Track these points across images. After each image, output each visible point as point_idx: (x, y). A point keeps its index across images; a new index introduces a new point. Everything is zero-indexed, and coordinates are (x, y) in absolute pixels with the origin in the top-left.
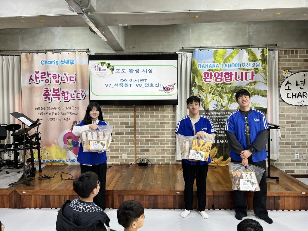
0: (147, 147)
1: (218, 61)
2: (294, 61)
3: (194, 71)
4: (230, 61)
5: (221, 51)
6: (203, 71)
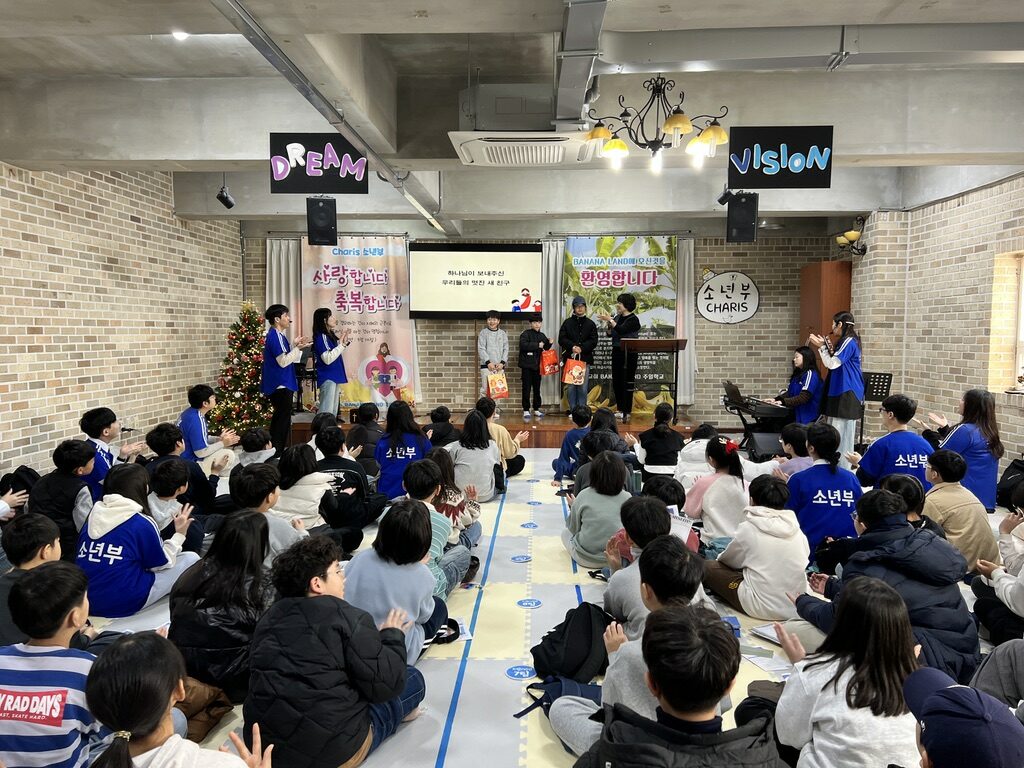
1: (603, 255)
2: (718, 255)
3: (568, 270)
4: (621, 255)
5: (607, 240)
6: (581, 269)
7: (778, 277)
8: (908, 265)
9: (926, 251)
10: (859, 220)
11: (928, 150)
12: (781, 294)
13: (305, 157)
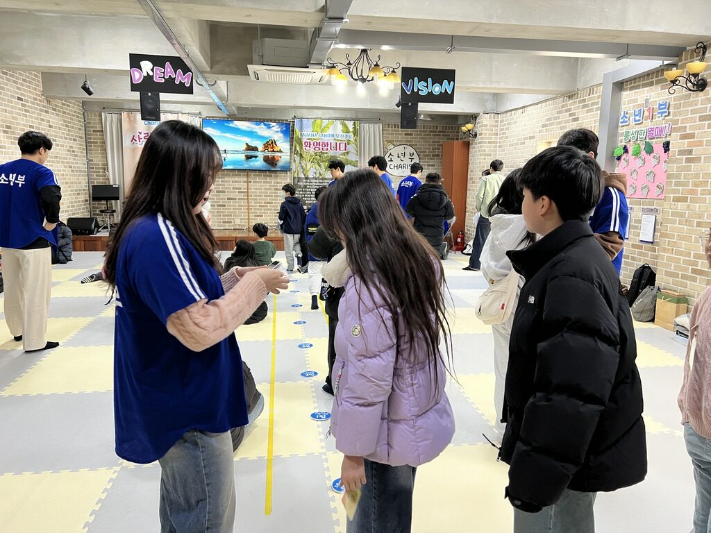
0: (260, 213)
2: (396, 134)
7: (430, 148)
8: (498, 144)
9: (507, 137)
10: (473, 118)
11: (502, 85)
12: (431, 159)
13: (152, 70)
